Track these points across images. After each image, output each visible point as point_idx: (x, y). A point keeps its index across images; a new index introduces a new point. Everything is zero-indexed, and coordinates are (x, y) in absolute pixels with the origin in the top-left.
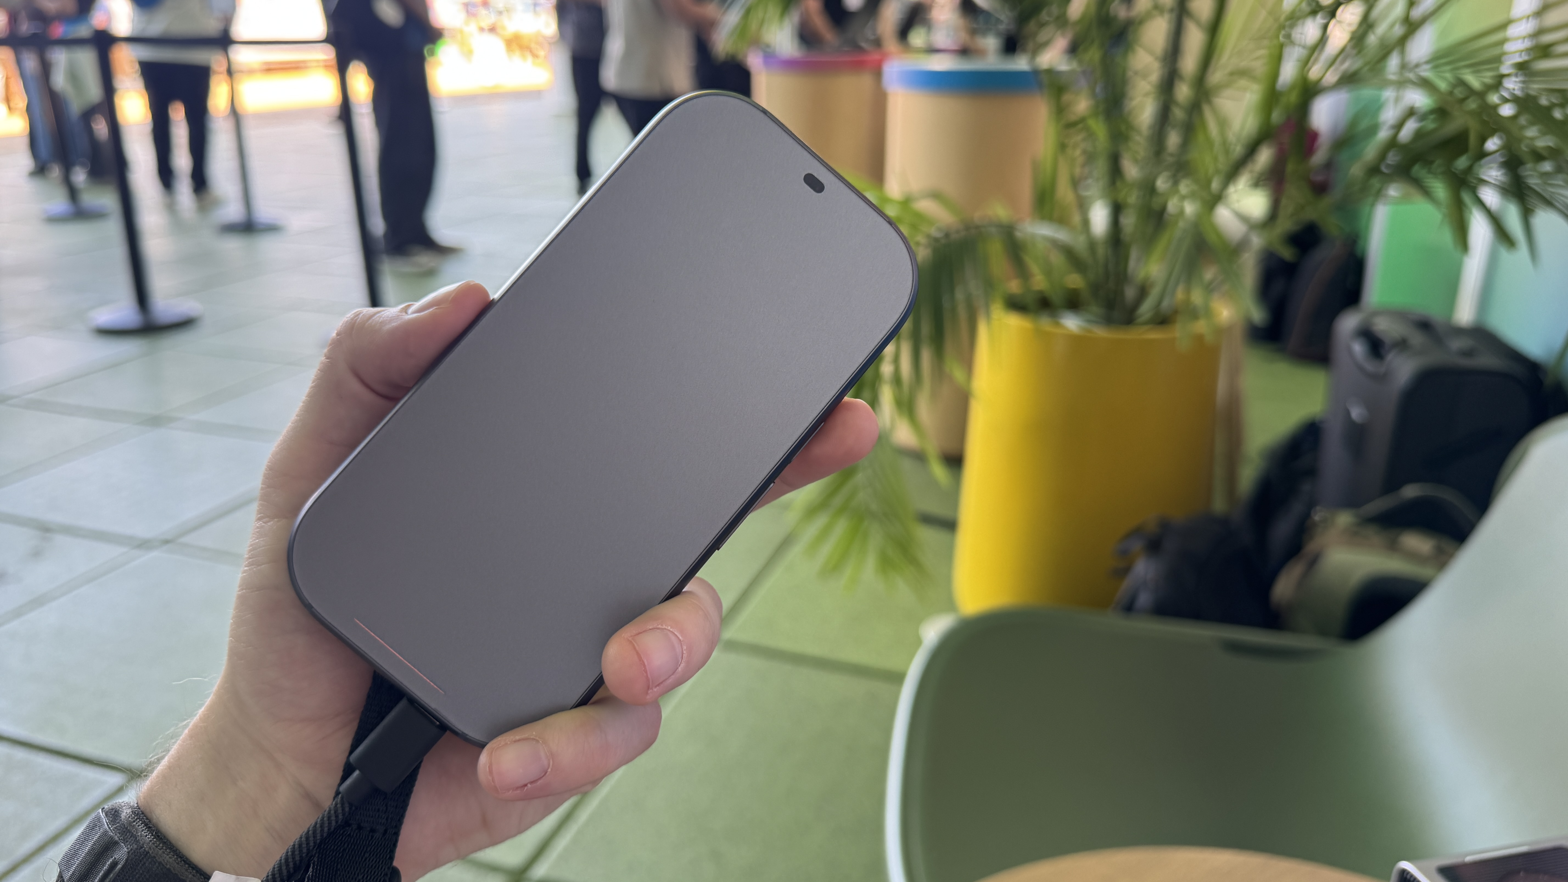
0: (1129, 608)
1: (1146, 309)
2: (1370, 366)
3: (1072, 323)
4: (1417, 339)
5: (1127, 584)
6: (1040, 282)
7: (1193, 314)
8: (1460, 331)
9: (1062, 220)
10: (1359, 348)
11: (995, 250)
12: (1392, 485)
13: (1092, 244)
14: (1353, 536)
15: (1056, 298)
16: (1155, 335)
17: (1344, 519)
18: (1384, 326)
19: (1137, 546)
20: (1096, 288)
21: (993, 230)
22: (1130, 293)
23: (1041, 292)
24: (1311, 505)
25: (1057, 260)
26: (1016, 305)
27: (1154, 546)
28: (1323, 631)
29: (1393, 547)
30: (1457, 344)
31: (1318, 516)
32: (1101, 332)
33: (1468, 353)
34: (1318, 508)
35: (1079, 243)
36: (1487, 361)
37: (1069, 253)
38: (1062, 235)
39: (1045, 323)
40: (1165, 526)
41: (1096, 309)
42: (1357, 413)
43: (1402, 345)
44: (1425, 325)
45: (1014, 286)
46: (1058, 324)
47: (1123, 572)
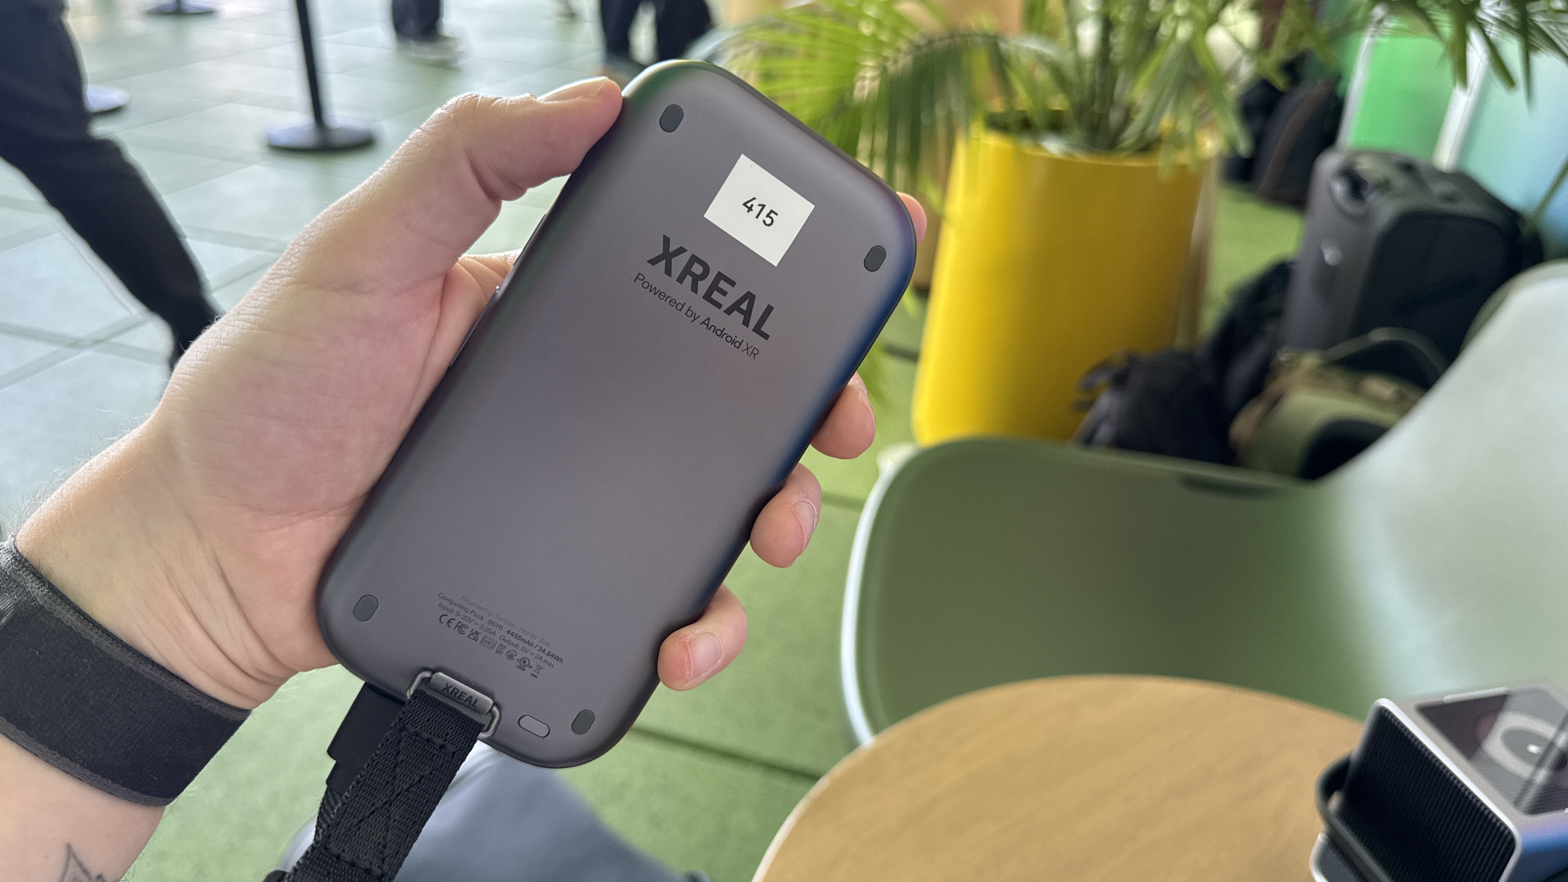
0: (1089, 440)
1: (1131, 134)
2: (1351, 208)
3: (1053, 147)
4: (1400, 181)
5: (1089, 417)
6: (1024, 102)
7: (1178, 141)
8: (1442, 175)
9: (1051, 35)
10: (1339, 188)
11: (980, 61)
12: (1360, 328)
13: (1079, 63)
14: (1318, 379)
15: (1038, 120)
16: (1135, 163)
17: (1310, 360)
18: (1366, 166)
19: (1103, 379)
20: (1081, 110)
21: (980, 40)
22: (1115, 117)
23: (1023, 112)
24: (1276, 344)
25: (1042, 76)
26: (997, 124)
27: (1120, 380)
28: (1278, 470)
29: (1355, 391)
30: (1439, 188)
31: (1283, 357)
32: (1082, 157)
33: (1450, 198)
34: (1284, 348)
35: (1067, 60)
36: (1467, 207)
37: (1057, 71)
38: (1050, 51)
39: (1026, 145)
40: (1132, 360)
41: (1078, 134)
42: (1330, 255)
43: (1384, 186)
44: (1408, 168)
45: (997, 106)
46: (1038, 146)
47: (1086, 406)
